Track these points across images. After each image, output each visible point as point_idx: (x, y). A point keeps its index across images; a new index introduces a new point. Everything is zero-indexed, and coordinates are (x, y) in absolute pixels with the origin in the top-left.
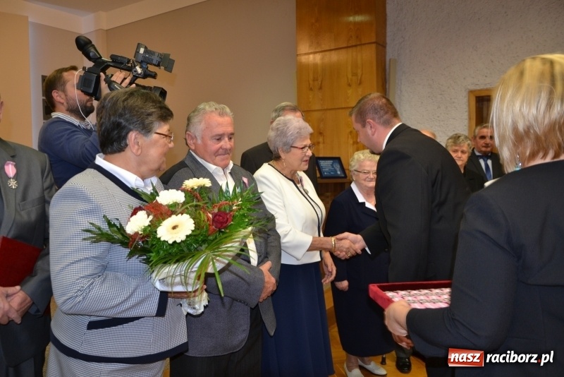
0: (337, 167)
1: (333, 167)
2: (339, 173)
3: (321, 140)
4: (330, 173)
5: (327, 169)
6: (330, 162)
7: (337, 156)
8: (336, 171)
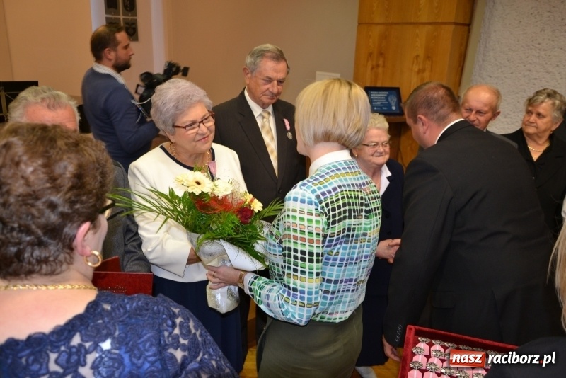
0: (393, 100)
1: (387, 100)
2: (394, 108)
3: (381, 62)
4: (381, 108)
5: (379, 103)
6: (385, 94)
7: (396, 86)
8: (390, 106)
